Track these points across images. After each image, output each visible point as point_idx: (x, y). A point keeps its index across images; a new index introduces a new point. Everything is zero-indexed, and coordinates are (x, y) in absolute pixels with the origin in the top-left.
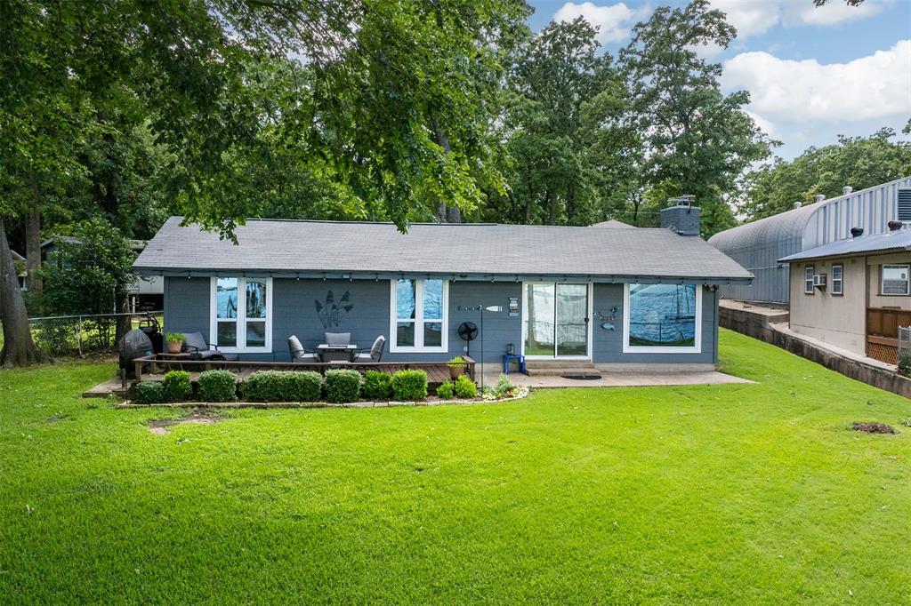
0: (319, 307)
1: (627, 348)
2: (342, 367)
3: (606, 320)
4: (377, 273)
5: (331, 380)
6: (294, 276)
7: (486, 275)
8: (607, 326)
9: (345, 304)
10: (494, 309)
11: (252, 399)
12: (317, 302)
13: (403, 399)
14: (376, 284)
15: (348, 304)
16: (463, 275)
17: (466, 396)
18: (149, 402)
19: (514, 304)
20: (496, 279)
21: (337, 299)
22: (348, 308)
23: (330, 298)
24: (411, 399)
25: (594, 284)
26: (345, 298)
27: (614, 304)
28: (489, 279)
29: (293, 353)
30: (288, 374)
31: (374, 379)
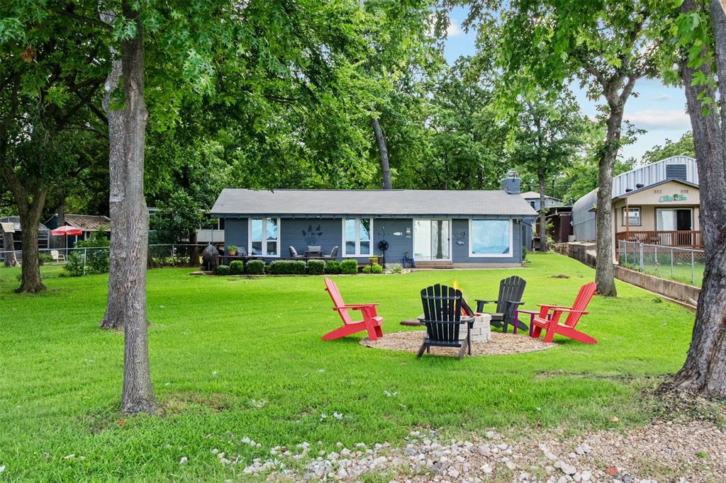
0: (305, 234)
1: (471, 255)
2: (316, 259)
3: (459, 239)
4: (334, 215)
5: (310, 264)
6: (292, 217)
7: (391, 215)
8: (460, 243)
9: (318, 232)
10: (398, 234)
11: (272, 273)
12: (303, 231)
13: (346, 274)
14: (334, 221)
15: (321, 232)
16: (379, 215)
17: (377, 272)
18: (224, 275)
19: (408, 231)
20: (397, 217)
21: (314, 230)
22: (320, 234)
23: (310, 229)
24: (349, 273)
25: (453, 219)
26: (318, 229)
27: (463, 231)
28: (393, 217)
29: (292, 254)
30: (289, 261)
31: (332, 264)
